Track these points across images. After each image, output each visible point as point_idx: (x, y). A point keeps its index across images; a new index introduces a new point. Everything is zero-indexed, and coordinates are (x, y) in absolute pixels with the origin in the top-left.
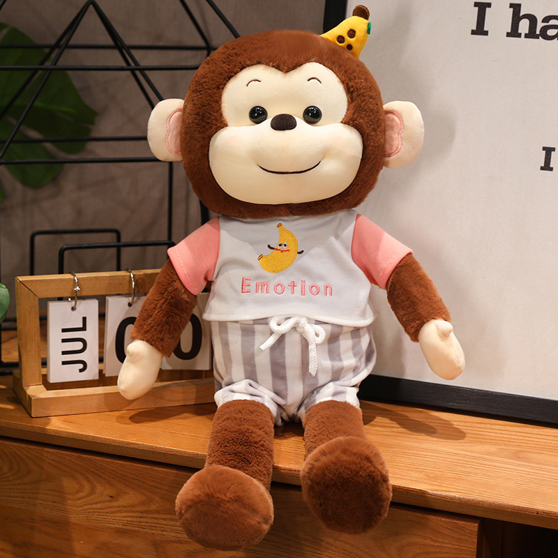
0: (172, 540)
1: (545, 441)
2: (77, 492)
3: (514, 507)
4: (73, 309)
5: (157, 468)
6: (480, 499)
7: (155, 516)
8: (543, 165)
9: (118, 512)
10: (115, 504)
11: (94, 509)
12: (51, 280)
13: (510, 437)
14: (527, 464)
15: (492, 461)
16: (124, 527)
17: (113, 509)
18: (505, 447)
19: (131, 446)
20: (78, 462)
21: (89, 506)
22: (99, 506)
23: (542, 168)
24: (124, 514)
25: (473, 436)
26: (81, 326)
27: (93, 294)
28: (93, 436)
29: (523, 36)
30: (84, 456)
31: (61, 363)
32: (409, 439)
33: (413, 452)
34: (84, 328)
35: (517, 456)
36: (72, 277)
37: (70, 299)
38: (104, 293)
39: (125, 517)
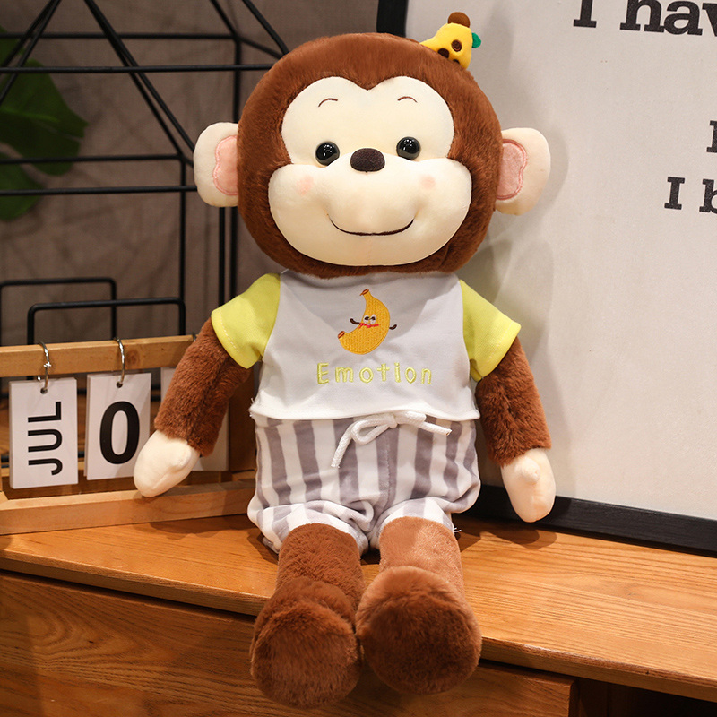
0: (171, 700)
1: (667, 571)
2: (47, 635)
3: (616, 665)
4: (43, 391)
5: (150, 606)
6: (572, 654)
7: (148, 668)
8: (668, 202)
9: (100, 661)
10: (95, 651)
11: (68, 658)
12: (13, 353)
13: (620, 564)
14: (640, 603)
15: (592, 598)
16: (107, 682)
17: (93, 659)
18: (613, 580)
19: (116, 576)
20: (48, 596)
21: (61, 654)
22: (74, 653)
23: (667, 206)
24: (108, 665)
25: (572, 563)
26: (55, 414)
27: (69, 372)
28: (65, 562)
29: (642, 28)
30: (56, 588)
31: (27, 463)
32: (486, 568)
33: (488, 586)
34: (58, 417)
35: (628, 591)
36: (42, 349)
37: (39, 378)
38: (84, 371)
39: (108, 668)
